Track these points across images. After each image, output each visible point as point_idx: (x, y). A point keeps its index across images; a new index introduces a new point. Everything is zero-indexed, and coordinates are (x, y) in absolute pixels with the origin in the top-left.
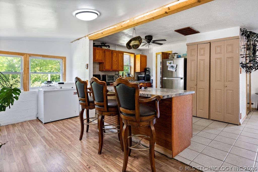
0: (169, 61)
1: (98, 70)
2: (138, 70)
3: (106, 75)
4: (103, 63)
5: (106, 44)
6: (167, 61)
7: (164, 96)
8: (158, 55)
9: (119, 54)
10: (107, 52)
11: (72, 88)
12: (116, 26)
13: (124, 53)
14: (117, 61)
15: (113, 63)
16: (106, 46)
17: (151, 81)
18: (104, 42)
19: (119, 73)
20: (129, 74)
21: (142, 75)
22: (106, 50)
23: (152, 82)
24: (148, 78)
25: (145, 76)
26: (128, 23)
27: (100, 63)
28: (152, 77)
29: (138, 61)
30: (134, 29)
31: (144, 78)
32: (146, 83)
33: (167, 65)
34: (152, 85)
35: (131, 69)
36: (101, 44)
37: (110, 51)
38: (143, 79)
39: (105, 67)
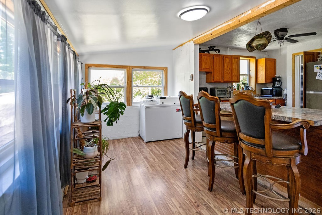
0: (319, 66)
1: (205, 81)
2: (262, 79)
3: (215, 88)
4: (212, 72)
5: (215, 48)
6: (315, 66)
7: (316, 122)
8: (295, 57)
9: (234, 59)
10: (216, 58)
11: (175, 103)
12: (230, 23)
13: (241, 58)
14: (230, 69)
15: (224, 71)
16: (215, 50)
17: (284, 97)
18: (212, 45)
19: (232, 85)
20: (247, 87)
21: (268, 87)
22: (215, 56)
23: (286, 98)
24: (278, 93)
25: (273, 90)
26: (249, 15)
27: (207, 73)
28: (285, 90)
29: (262, 68)
30: (259, 22)
31: (271, 92)
32: (276, 99)
33: (315, 71)
34: (285, 102)
35: (251, 78)
36: (208, 49)
37: (221, 56)
38: (269, 94)
39: (214, 77)
